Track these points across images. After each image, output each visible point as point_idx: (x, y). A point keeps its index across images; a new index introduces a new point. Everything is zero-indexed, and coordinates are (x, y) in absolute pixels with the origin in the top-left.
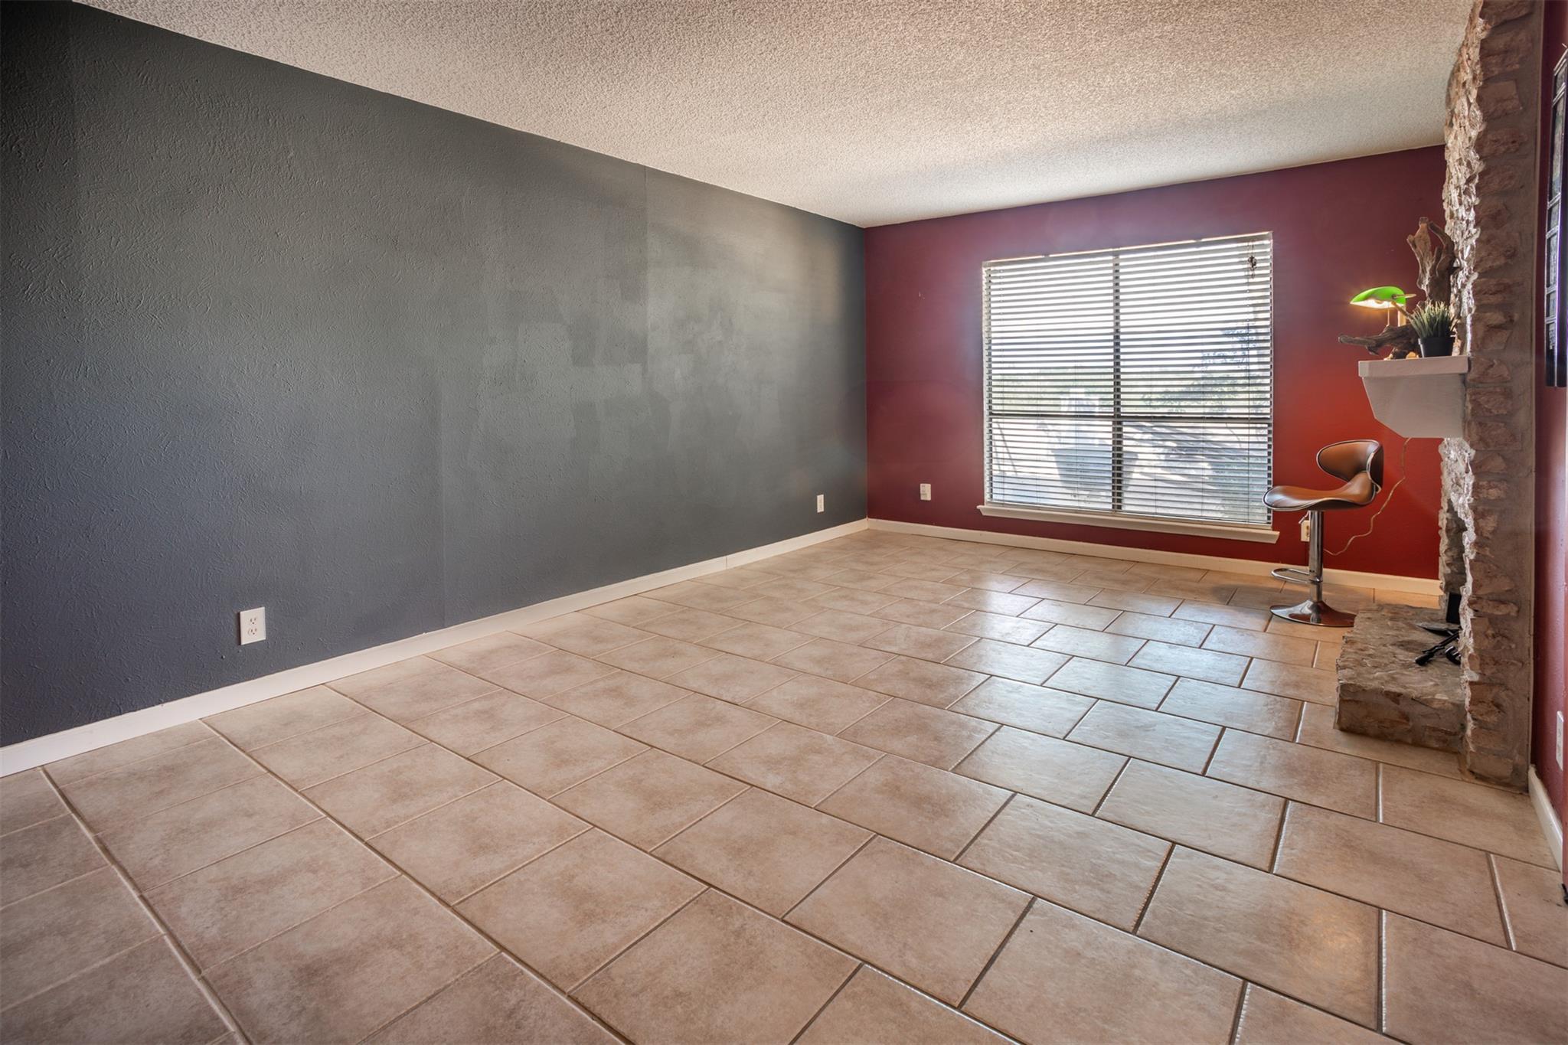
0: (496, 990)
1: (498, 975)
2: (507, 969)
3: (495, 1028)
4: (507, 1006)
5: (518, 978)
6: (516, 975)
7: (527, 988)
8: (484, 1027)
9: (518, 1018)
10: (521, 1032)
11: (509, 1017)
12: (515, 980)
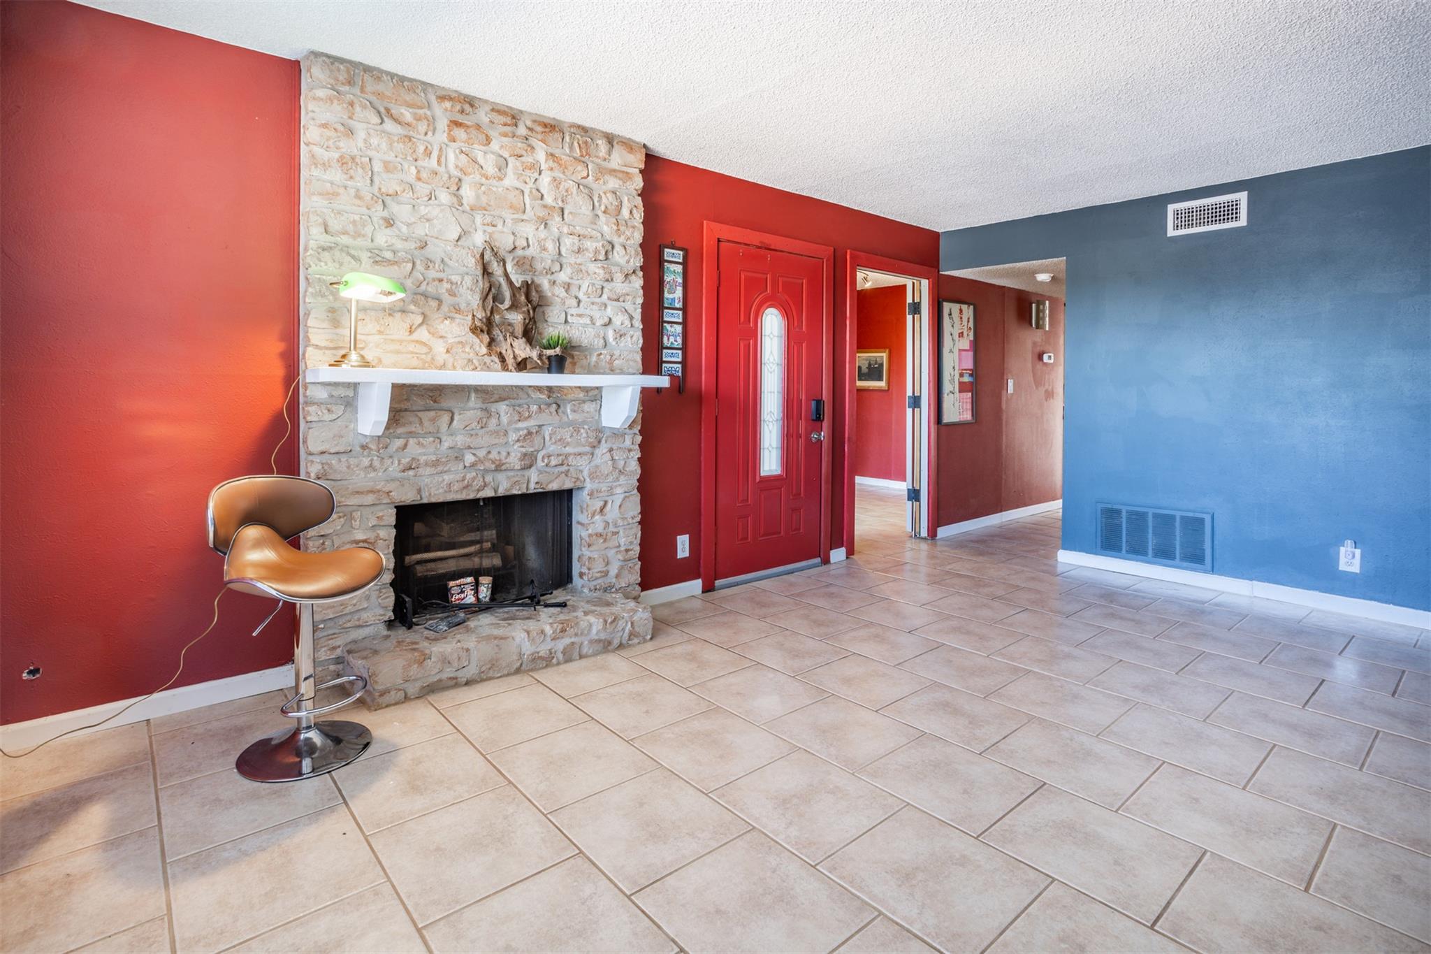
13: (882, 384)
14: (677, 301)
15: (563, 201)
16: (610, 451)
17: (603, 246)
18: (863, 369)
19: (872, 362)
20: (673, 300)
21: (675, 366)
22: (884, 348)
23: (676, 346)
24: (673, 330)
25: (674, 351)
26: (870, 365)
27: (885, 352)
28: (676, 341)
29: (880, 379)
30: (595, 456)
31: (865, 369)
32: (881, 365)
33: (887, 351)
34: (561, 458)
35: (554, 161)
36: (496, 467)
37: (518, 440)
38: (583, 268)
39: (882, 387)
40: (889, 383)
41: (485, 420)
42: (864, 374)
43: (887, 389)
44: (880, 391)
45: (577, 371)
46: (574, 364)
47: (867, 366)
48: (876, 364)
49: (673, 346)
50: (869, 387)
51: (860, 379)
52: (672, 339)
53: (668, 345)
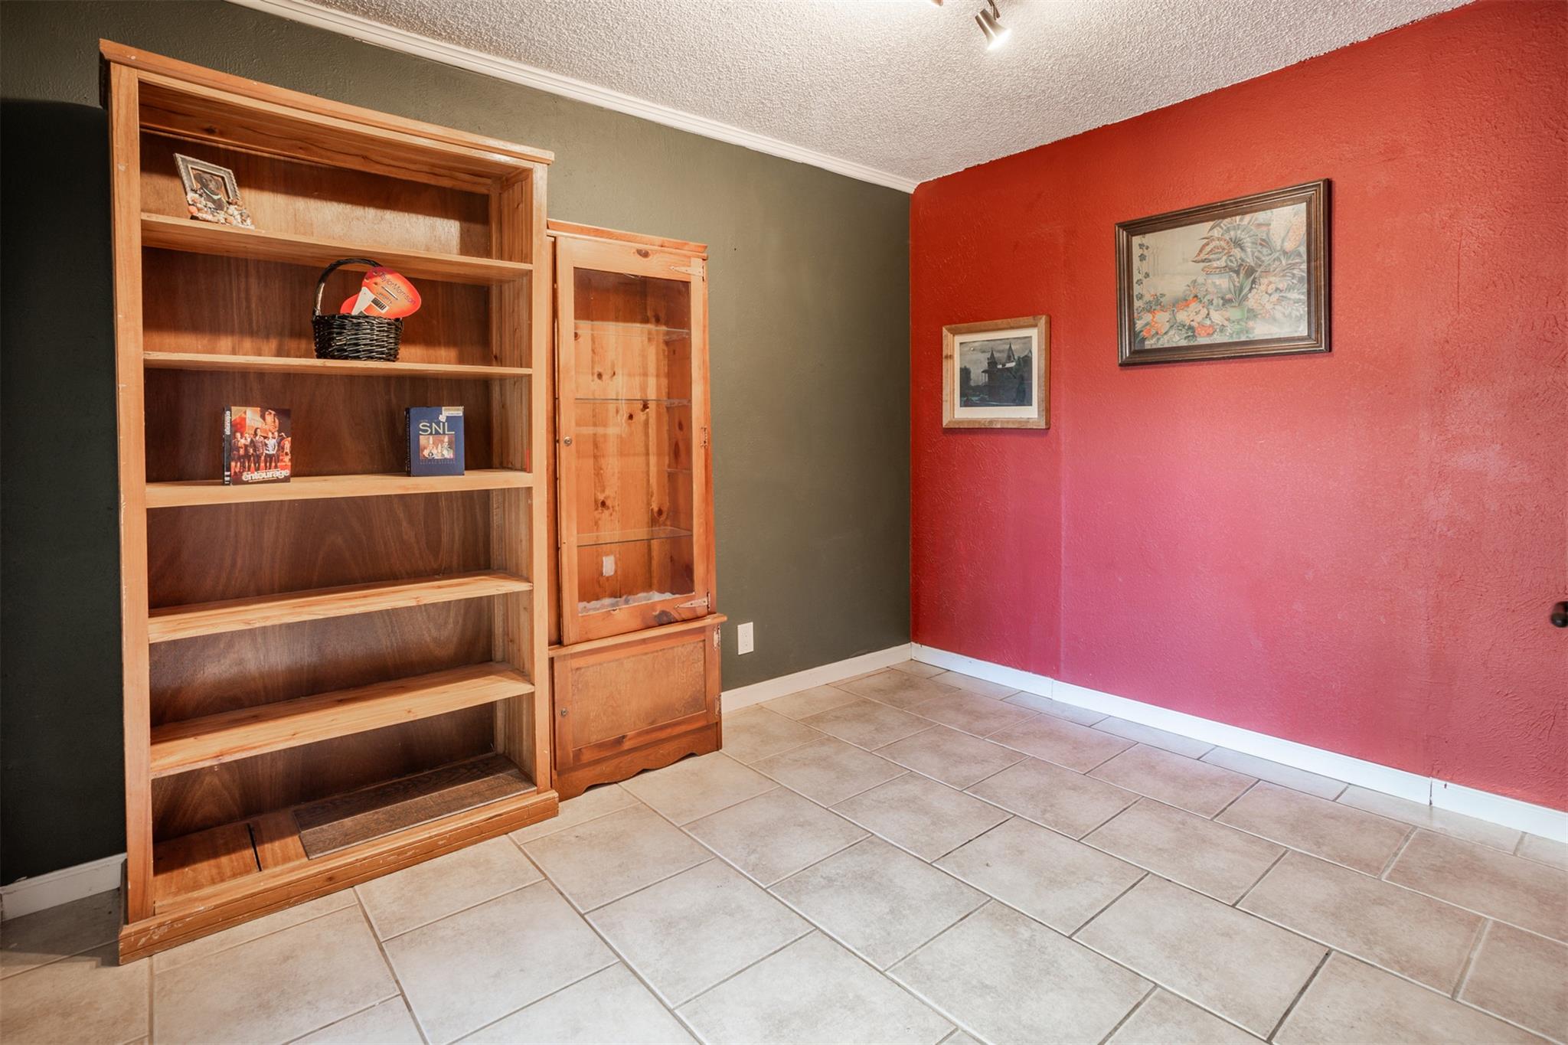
13: (1030, 414)
18: (973, 376)
19: (996, 355)
22: (1034, 313)
26: (992, 362)
27: (1035, 326)
29: (1022, 398)
31: (979, 377)
32: (1026, 361)
33: (1043, 321)
39: (1028, 421)
40: (1048, 409)
42: (978, 389)
43: (1043, 426)
44: (1022, 431)
47: (985, 366)
48: (1009, 359)
50: (991, 422)
51: (966, 402)
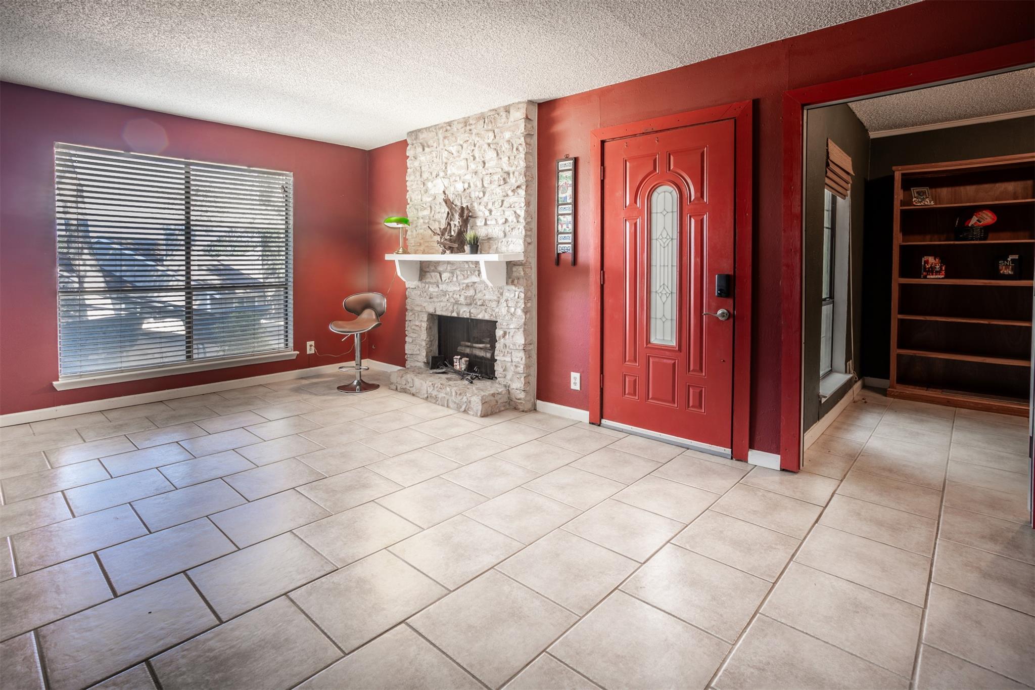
0: (747, 682)
1: (734, 683)
2: (726, 679)
3: (775, 675)
4: (756, 672)
5: (732, 671)
6: (730, 673)
7: (738, 665)
8: (778, 681)
9: (763, 665)
10: (772, 662)
11: (763, 670)
12: (734, 673)
14: (568, 198)
15: (483, 157)
16: (506, 301)
17: (501, 176)
20: (566, 198)
21: (567, 246)
23: (568, 231)
24: (565, 219)
25: (566, 235)
28: (568, 227)
30: (500, 303)
34: (481, 301)
35: (478, 137)
36: (456, 301)
37: (463, 289)
38: (494, 192)
41: (451, 278)
45: (490, 252)
46: (490, 248)
49: (565, 231)
52: (564, 226)
53: (562, 231)
